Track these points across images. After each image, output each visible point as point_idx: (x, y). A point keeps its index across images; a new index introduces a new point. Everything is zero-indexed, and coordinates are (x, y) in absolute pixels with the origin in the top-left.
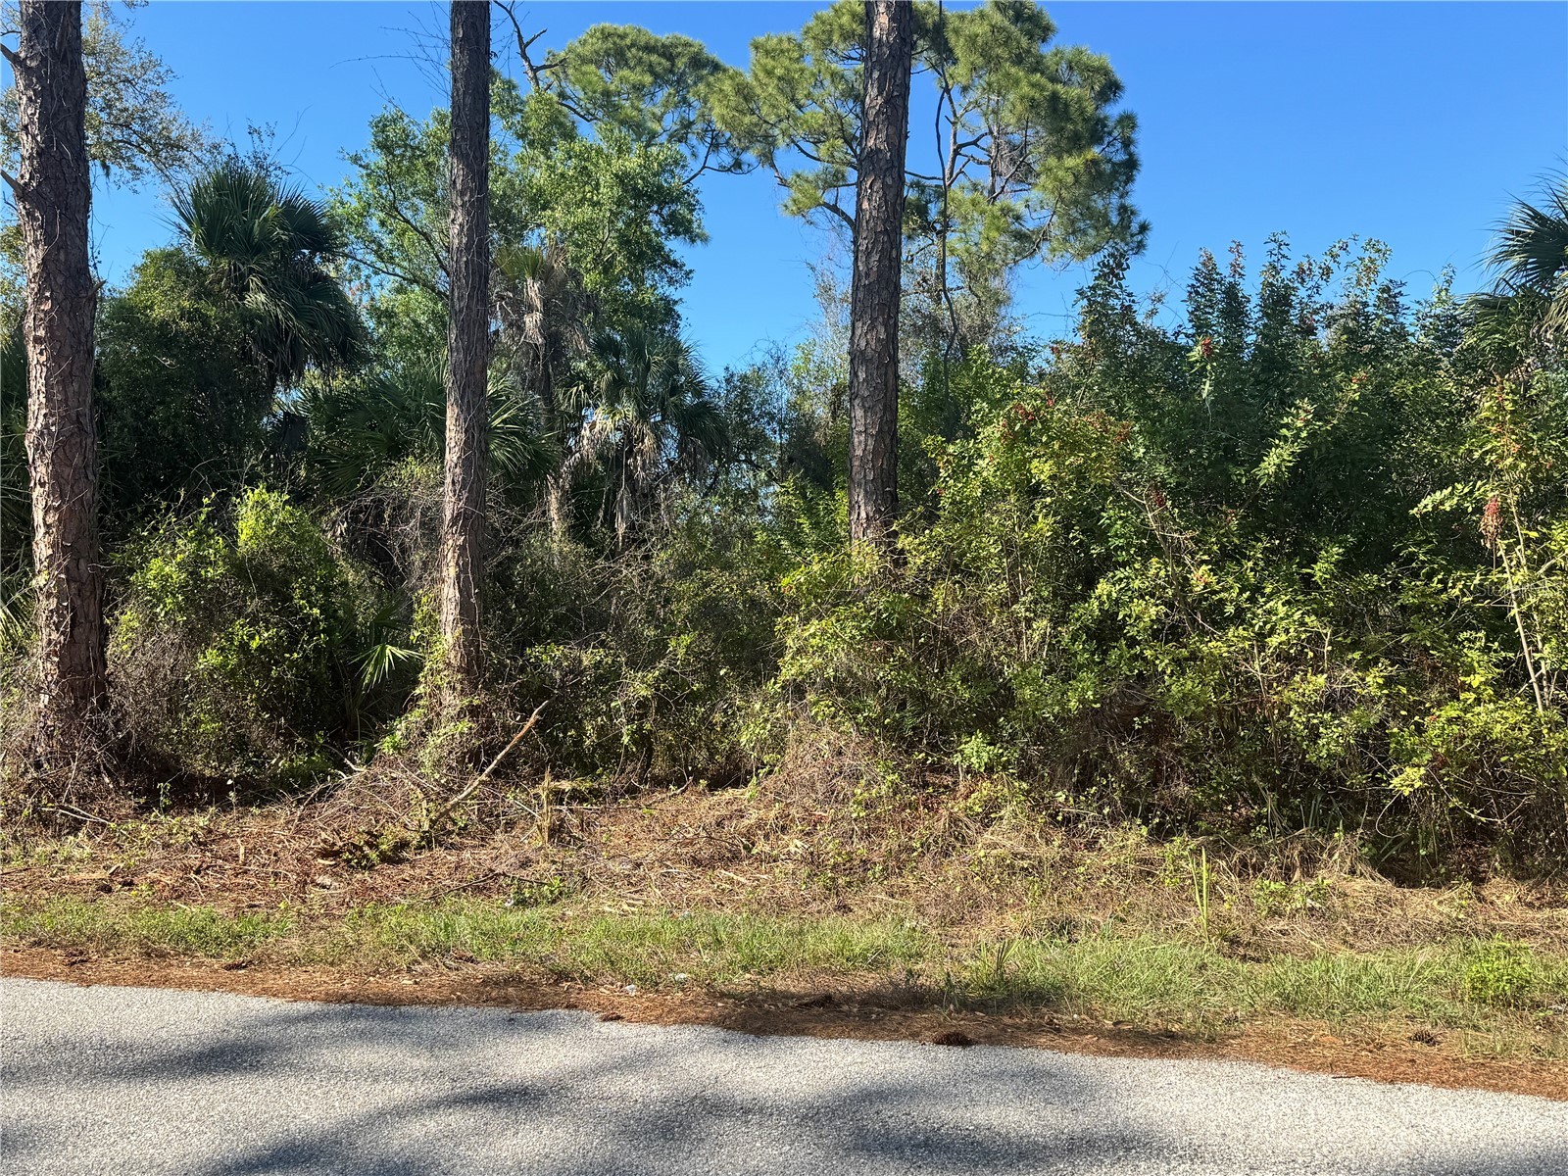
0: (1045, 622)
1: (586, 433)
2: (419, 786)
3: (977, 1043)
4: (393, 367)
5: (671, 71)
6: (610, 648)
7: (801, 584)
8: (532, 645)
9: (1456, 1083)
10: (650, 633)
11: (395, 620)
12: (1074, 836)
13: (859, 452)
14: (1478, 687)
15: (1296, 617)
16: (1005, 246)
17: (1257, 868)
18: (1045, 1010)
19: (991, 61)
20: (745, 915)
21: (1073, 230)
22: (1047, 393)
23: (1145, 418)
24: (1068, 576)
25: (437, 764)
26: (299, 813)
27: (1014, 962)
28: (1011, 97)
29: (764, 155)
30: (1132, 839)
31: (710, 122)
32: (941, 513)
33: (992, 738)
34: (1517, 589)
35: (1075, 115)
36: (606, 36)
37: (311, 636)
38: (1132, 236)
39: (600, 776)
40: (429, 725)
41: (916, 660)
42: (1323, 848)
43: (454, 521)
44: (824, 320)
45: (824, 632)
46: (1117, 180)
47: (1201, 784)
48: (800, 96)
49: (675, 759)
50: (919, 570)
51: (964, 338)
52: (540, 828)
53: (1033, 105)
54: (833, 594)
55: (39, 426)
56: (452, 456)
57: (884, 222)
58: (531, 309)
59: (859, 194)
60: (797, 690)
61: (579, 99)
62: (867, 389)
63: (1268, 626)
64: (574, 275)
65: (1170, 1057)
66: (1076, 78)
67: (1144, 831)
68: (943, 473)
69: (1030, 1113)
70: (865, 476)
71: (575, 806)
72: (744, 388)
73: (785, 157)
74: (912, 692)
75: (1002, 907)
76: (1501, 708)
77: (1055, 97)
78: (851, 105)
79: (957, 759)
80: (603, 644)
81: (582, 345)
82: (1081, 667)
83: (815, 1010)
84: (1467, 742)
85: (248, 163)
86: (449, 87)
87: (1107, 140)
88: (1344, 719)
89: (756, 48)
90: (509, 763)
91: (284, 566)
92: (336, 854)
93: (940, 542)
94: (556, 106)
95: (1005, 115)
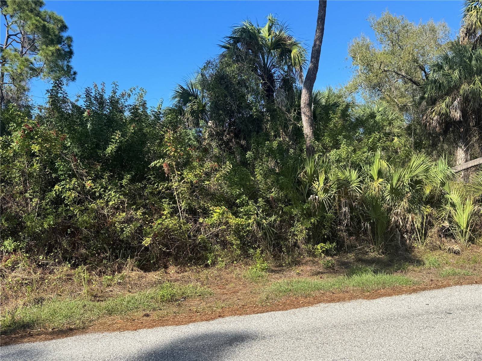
0: (37, 199)
9: (153, 327)
12: (45, 270)
14: (166, 214)
15: (117, 196)
16: (27, 72)
17: (104, 273)
18: (28, 330)
19: (21, 9)
21: (52, 70)
22: (37, 122)
23: (71, 133)
24: (45, 184)
27: (19, 316)
28: (29, 22)
30: (65, 269)
33: (16, 239)
34: (176, 187)
35: (52, 33)
38: (71, 75)
42: (124, 264)
46: (66, 57)
53: (37, 27)
63: (109, 199)
65: (70, 336)
66: (52, 21)
67: (69, 266)
75: (17, 297)
76: (172, 220)
77: (44, 26)
79: (2, 248)
82: (48, 214)
84: (163, 229)
87: (63, 43)
88: (131, 225)
95: (26, 28)
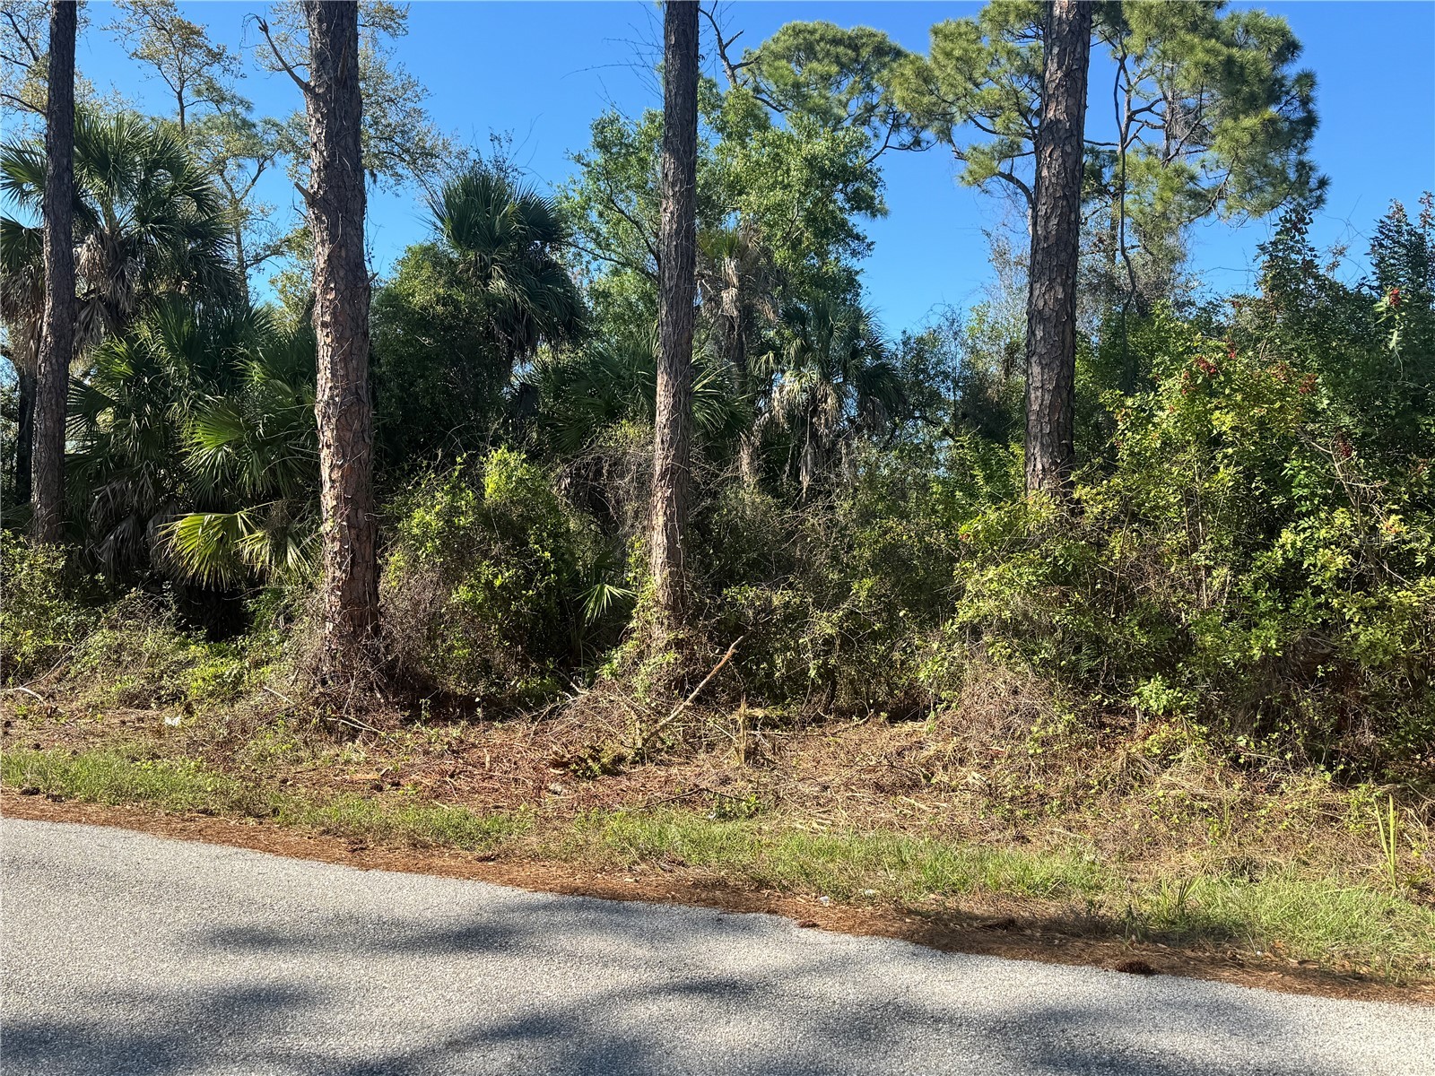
0: (1225, 571)
1: (775, 395)
2: (633, 708)
3: (1160, 973)
4: (608, 341)
5: (856, 61)
6: (798, 590)
7: (978, 532)
8: (728, 587)
10: (834, 576)
11: (612, 563)
12: (1255, 779)
13: (1035, 407)
16: (1180, 205)
18: (1227, 945)
19: (1166, 30)
20: (927, 840)
21: (1249, 187)
22: (1229, 346)
23: (1329, 370)
24: (1249, 526)
25: (648, 690)
26: (534, 728)
27: (1195, 899)
28: (1186, 63)
29: (942, 132)
30: (1316, 785)
31: (892, 104)
32: (1120, 463)
33: (1171, 683)
35: (1250, 77)
36: (797, 32)
37: (543, 576)
38: (1311, 191)
39: (789, 705)
40: (641, 655)
41: (1092, 605)
43: (663, 475)
44: (998, 283)
45: (1001, 577)
46: (1295, 137)
47: (1387, 733)
48: (977, 74)
49: (857, 693)
50: (1097, 519)
51: (1141, 295)
52: (737, 750)
53: (1208, 70)
54: (1010, 542)
55: (326, 397)
56: (661, 418)
57: (1063, 188)
58: (727, 285)
59: (1038, 163)
60: (974, 631)
61: (772, 92)
62: (1044, 346)
64: (767, 252)
65: (1358, 998)
66: (1253, 41)
67: (1328, 777)
68: (1121, 426)
69: (1215, 1042)
70: (1041, 430)
71: (767, 732)
72: (920, 349)
73: (963, 133)
74: (1088, 636)
75: (1182, 846)
77: (1230, 61)
78: (1026, 80)
79: (1134, 701)
80: (791, 586)
81: (771, 316)
82: (1262, 615)
83: (999, 932)
85: (490, 166)
86: (663, 91)
87: (1284, 99)
89: (936, 33)
90: (709, 691)
91: (521, 515)
92: (565, 765)
93: (1120, 492)
94: (751, 100)
95: (1179, 79)
